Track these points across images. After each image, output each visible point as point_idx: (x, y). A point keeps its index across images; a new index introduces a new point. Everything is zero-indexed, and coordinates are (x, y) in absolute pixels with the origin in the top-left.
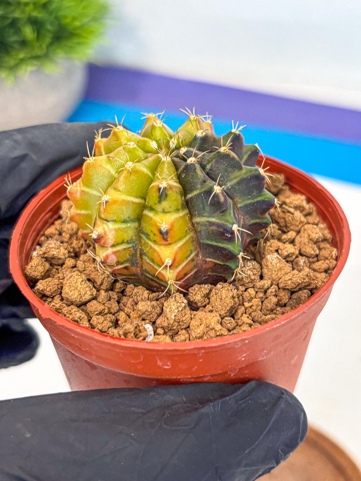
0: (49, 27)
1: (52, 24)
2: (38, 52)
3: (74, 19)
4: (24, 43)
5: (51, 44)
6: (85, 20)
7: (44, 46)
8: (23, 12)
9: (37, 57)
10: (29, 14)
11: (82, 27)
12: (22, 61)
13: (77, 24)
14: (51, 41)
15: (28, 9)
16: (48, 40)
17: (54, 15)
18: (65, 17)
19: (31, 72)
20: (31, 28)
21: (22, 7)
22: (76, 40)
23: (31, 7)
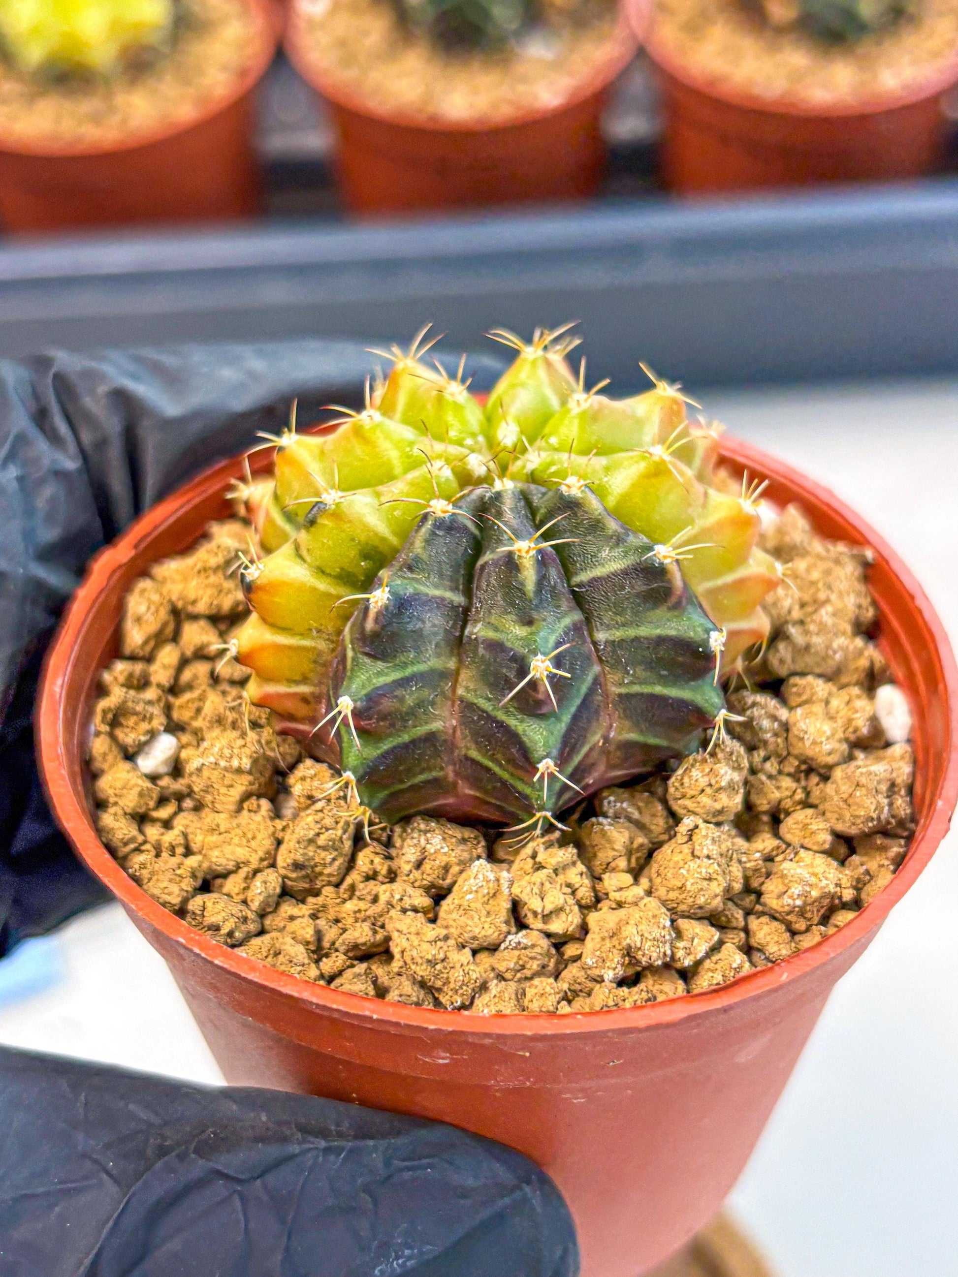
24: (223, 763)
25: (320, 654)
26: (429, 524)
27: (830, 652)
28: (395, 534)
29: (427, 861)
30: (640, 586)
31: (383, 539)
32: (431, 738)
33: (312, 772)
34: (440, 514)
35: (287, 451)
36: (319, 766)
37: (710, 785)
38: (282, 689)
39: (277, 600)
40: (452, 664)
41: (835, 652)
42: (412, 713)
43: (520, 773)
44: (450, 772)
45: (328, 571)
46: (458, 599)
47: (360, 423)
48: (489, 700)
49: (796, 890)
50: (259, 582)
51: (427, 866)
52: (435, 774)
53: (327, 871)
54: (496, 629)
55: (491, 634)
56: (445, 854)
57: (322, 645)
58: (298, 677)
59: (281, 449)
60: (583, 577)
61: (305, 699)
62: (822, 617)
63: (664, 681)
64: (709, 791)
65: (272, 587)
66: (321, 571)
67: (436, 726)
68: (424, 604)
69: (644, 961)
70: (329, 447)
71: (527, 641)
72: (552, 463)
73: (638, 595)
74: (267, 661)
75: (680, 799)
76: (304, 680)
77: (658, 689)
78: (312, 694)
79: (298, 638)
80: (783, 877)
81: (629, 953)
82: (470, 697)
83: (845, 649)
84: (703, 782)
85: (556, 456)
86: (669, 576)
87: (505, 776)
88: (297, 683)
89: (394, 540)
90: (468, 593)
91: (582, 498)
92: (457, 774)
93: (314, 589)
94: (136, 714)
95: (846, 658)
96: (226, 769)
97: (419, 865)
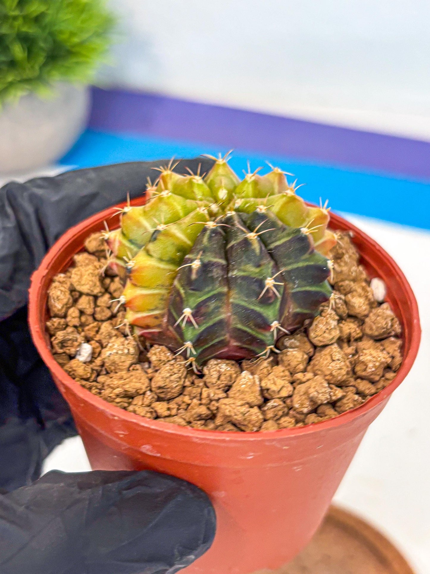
0: (42, 44)
1: (45, 40)
2: (28, 74)
3: (72, 34)
4: (13, 64)
5: (45, 64)
6: (85, 36)
7: (37, 67)
8: (12, 27)
9: (28, 81)
10: (18, 29)
11: (81, 44)
12: (11, 85)
13: (76, 40)
14: (44, 61)
15: (18, 23)
16: (41, 59)
17: (47, 31)
18: (61, 32)
19: (22, 98)
20: (20, 45)
21: (11, 20)
22: (74, 60)
23: (20, 22)
24: (120, 352)
25: (163, 295)
26: (208, 232)
27: (350, 273)
28: (189, 239)
29: (222, 376)
30: (297, 246)
31: (185, 243)
32: (221, 322)
33: (159, 350)
34: (212, 227)
35: (128, 214)
36: (161, 347)
37: (327, 329)
38: (145, 314)
39: (144, 274)
40: (225, 289)
41: (352, 273)
42: (213, 312)
43: (260, 330)
44: (227, 336)
45: (164, 259)
46: (223, 262)
47: (162, 196)
48: (246, 301)
49: (370, 365)
50: (133, 268)
51: (223, 378)
52: (222, 338)
53: (173, 391)
54: (244, 271)
55: (242, 274)
56: (229, 371)
57: (163, 291)
58: (153, 307)
59: (124, 213)
60: (272, 246)
61: (156, 317)
62: (345, 259)
63: (311, 285)
64: (327, 331)
65: (140, 269)
66: (161, 260)
67: (223, 316)
68: (213, 265)
69: (319, 402)
70: (147, 209)
71: (260, 273)
72: (246, 203)
73: (296, 250)
74: (138, 303)
75: (316, 337)
76: (156, 309)
77: (308, 288)
78: (160, 314)
79: (153, 290)
80: (363, 362)
81: (312, 400)
82: (237, 302)
83: (356, 271)
84: (324, 328)
85: (248, 199)
86: (308, 240)
87: (254, 333)
88: (153, 310)
89: (189, 242)
90: (227, 259)
91: (267, 213)
92: (231, 337)
93: (159, 268)
94: (70, 340)
95: (356, 275)
96: (122, 354)
97: (219, 378)
